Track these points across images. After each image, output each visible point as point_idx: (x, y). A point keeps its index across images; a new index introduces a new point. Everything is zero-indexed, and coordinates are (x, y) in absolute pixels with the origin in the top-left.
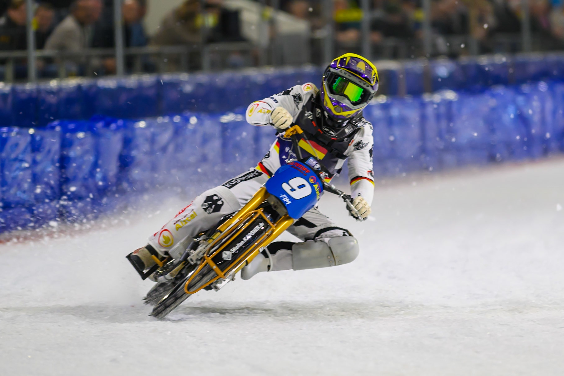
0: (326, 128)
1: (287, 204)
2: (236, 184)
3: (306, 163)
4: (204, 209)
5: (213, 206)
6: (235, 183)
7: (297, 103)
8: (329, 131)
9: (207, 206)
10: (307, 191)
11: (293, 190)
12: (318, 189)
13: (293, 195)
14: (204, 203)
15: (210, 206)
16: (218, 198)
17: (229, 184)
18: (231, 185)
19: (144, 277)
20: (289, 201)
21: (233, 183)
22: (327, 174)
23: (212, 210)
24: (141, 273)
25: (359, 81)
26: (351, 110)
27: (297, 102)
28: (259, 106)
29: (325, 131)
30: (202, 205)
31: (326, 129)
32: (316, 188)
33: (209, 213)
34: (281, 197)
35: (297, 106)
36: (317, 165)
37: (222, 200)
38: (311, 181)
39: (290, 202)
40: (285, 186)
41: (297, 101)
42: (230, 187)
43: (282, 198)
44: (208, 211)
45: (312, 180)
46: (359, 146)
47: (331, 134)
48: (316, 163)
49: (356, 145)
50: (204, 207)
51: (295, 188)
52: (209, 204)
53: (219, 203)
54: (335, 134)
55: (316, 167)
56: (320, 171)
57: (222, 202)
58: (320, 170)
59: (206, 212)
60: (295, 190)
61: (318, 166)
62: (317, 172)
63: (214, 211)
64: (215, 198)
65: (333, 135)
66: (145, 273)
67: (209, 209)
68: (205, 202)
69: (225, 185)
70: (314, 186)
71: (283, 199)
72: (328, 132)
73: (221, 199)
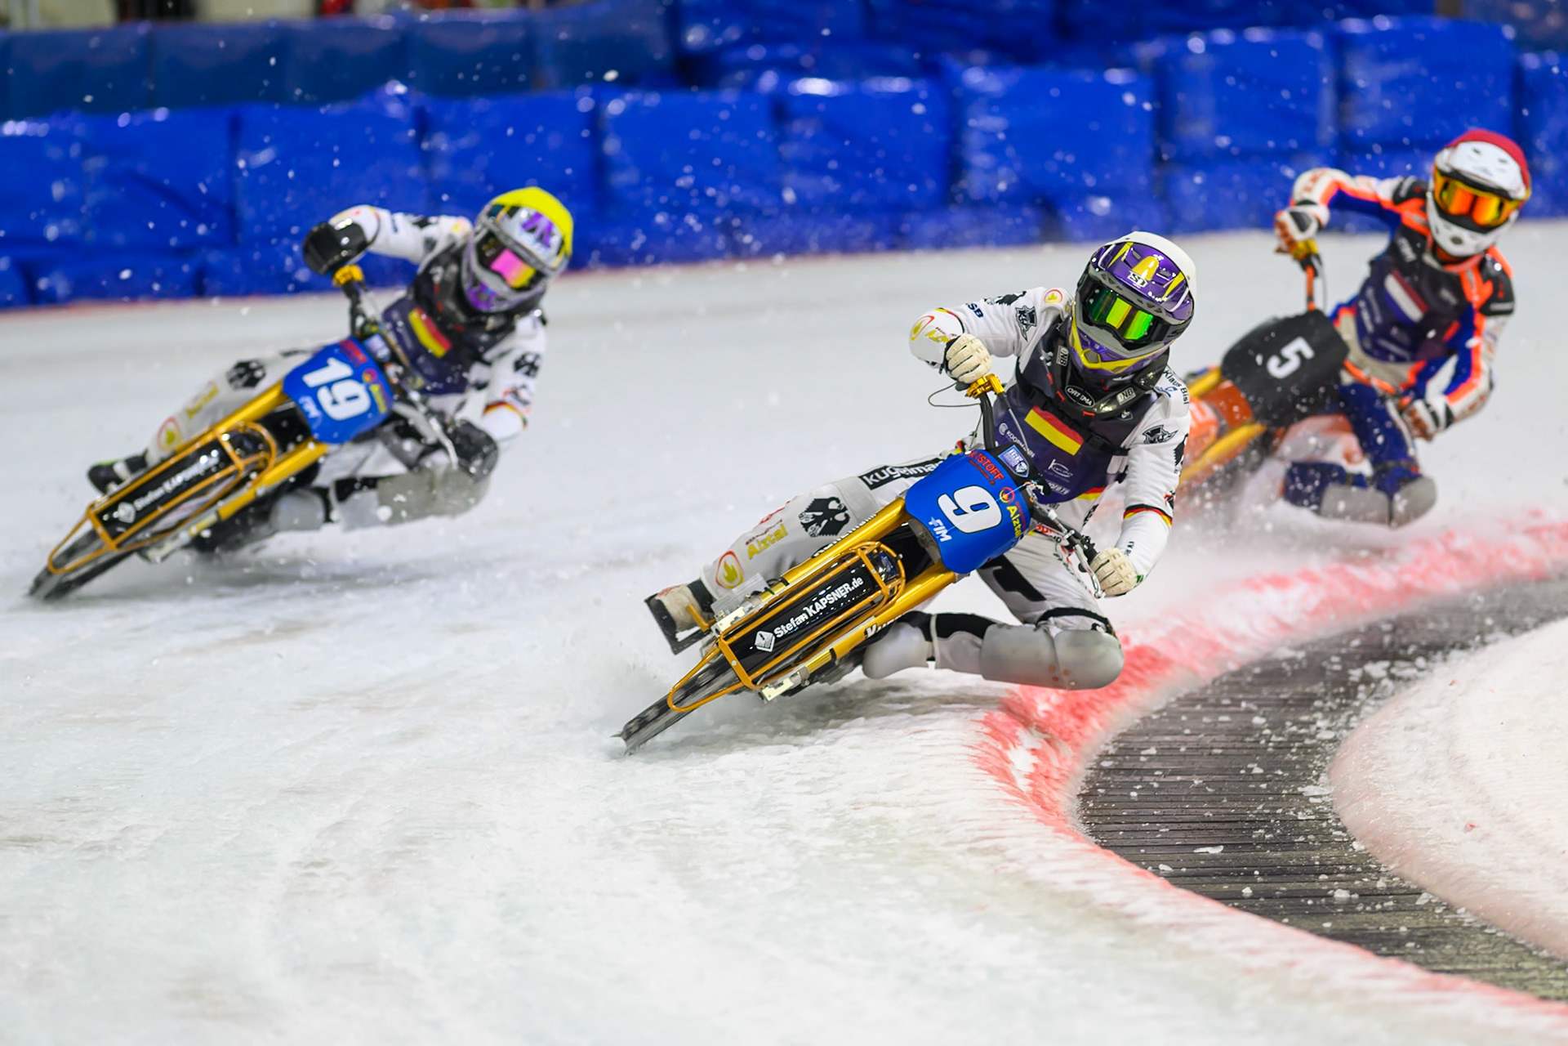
0: (1075, 389)
1: (942, 540)
2: (891, 478)
3: (999, 456)
4: (802, 523)
5: (825, 522)
6: (887, 476)
7: (1024, 326)
8: (1080, 396)
9: (811, 520)
10: (991, 518)
11: (959, 512)
12: (1018, 515)
13: (960, 522)
14: (806, 511)
15: (818, 520)
16: (840, 506)
17: (875, 477)
18: (877, 481)
19: (677, 647)
20: (947, 534)
21: (883, 475)
22: (1041, 487)
23: (820, 529)
24: (672, 639)
25: (1139, 300)
26: (1122, 358)
27: (1025, 324)
28: (933, 321)
29: (1072, 395)
30: (801, 516)
31: (1075, 393)
32: (1012, 514)
33: (813, 535)
34: (931, 523)
35: (1024, 332)
36: (1023, 464)
37: (847, 512)
38: (1003, 497)
39: (949, 538)
40: (945, 503)
41: (1025, 322)
42: (873, 487)
43: (933, 526)
44: (810, 530)
45: (1005, 496)
46: (1155, 435)
47: (1084, 402)
48: (1021, 459)
49: (1148, 433)
50: (804, 521)
51: (966, 507)
52: (814, 516)
53: (840, 517)
54: (1092, 404)
55: (1019, 470)
56: (1028, 479)
57: (846, 515)
58: (1026, 476)
59: (807, 530)
60: (965, 513)
61: (1025, 466)
62: (1019, 481)
63: (822, 533)
64: (833, 505)
65: (1088, 405)
66: (680, 640)
67: (814, 525)
68: (808, 510)
69: (865, 477)
70: (1008, 508)
71: (935, 529)
72: (1077, 399)
73: (845, 509)
